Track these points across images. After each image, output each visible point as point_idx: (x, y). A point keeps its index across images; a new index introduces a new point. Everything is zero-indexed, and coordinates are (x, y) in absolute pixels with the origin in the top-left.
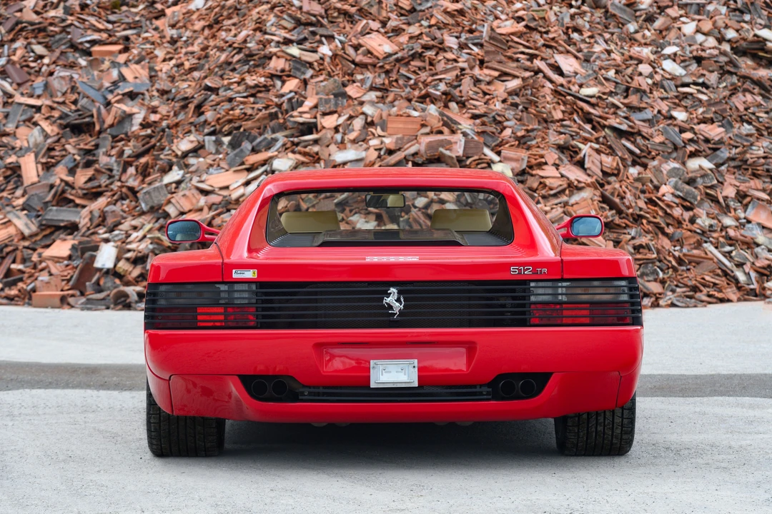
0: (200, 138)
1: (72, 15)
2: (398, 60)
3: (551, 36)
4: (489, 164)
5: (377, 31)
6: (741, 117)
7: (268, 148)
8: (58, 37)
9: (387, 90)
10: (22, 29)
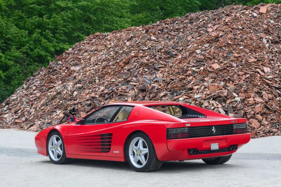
0: (166, 92)
1: (156, 60)
3: (265, 62)
4: (234, 97)
5: (217, 63)
7: (180, 95)
8: (151, 66)
9: (216, 78)
10: (142, 65)
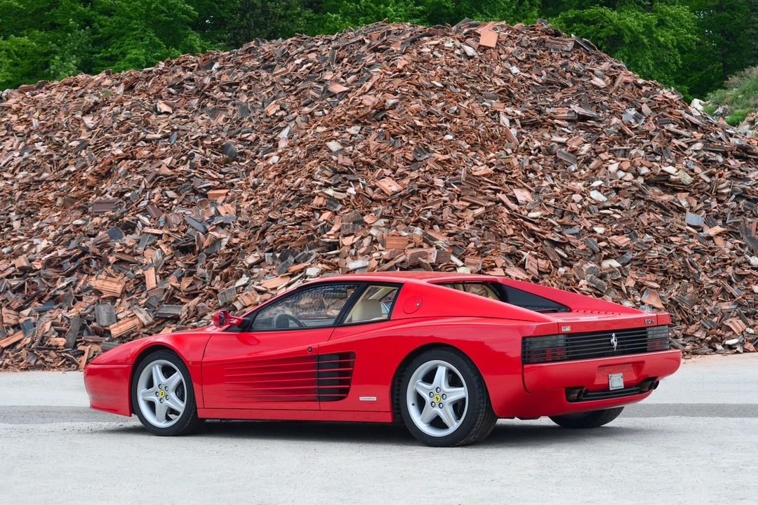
0: (262, 255)
1: (195, 169)
2: (401, 196)
3: (513, 176)
4: (455, 268)
5: (389, 176)
6: (645, 229)
7: (305, 260)
8: (184, 185)
9: (393, 218)
10: (159, 180)
